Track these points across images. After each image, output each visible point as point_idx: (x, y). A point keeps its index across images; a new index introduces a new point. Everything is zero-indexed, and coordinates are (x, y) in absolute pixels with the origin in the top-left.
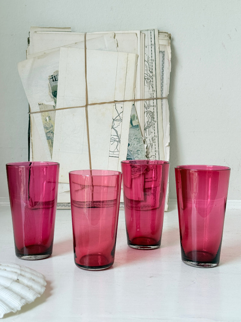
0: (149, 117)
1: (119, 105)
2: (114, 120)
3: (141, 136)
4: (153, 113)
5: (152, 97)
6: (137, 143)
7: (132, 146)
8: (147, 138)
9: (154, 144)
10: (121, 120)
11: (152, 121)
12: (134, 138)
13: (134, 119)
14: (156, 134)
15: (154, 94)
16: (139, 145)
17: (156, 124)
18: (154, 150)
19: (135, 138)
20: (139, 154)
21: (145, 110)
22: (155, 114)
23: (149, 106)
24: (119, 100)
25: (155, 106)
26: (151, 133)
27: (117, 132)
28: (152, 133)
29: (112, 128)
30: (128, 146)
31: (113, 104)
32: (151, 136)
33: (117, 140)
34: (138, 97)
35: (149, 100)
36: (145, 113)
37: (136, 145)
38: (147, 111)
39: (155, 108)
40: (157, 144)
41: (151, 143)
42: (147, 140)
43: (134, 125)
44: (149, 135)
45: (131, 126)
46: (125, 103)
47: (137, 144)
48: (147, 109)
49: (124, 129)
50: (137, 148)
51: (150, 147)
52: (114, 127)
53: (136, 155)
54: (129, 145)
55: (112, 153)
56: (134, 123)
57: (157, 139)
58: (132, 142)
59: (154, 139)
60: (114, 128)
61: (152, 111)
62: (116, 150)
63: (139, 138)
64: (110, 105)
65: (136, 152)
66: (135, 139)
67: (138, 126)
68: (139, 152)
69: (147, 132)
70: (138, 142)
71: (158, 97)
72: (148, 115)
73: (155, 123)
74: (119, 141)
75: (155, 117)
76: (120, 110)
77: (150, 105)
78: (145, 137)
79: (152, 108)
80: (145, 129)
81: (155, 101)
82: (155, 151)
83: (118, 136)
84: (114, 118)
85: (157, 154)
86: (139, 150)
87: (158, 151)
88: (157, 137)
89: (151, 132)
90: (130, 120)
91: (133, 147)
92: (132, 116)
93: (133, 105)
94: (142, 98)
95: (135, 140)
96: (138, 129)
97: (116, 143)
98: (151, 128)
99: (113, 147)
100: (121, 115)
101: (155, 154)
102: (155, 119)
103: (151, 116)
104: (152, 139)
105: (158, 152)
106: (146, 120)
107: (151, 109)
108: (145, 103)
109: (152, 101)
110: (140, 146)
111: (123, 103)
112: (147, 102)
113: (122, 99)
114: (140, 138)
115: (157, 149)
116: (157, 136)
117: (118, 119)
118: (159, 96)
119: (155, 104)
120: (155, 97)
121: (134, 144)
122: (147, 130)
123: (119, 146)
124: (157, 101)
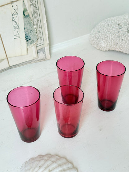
0: (33, 8)
1: (14, 4)
2: (13, 15)
3: (31, 21)
4: (35, 4)
7: (27, 29)
9: (38, 24)
10: (17, 14)
11: (36, 10)
13: (25, 11)
14: (39, 17)
16: (31, 27)
17: (38, 11)
18: (39, 28)
20: (32, 33)
21: (31, 3)
22: (37, 4)
24: (14, 1)
27: (16, 22)
28: (36, 17)
29: (13, 20)
32: (36, 19)
33: (17, 27)
36: (31, 6)
37: (29, 27)
39: (36, 1)
40: (40, 23)
42: (34, 22)
43: (26, 15)
45: (24, 16)
46: (18, 2)
49: (20, 19)
50: (30, 29)
51: (37, 26)
53: (30, 34)
54: (25, 28)
55: (16, 36)
57: (39, 20)
58: (26, 26)
61: (35, 3)
62: (18, 34)
63: (30, 23)
64: (8, 5)
65: (30, 32)
66: (28, 24)
67: (28, 16)
68: (32, 31)
69: (34, 17)
70: (30, 25)
72: (33, 6)
75: (37, 6)
80: (32, 16)
83: (17, 25)
84: (12, 14)
85: (41, 29)
90: (23, 12)
92: (23, 9)
93: (23, 2)
98: (36, 14)
99: (15, 33)
100: (17, 11)
102: (37, 8)
104: (37, 21)
106: (32, 10)
111: (16, 2)
115: (40, 26)
117: (15, 14)
121: (28, 27)
122: (34, 16)
123: (19, 31)
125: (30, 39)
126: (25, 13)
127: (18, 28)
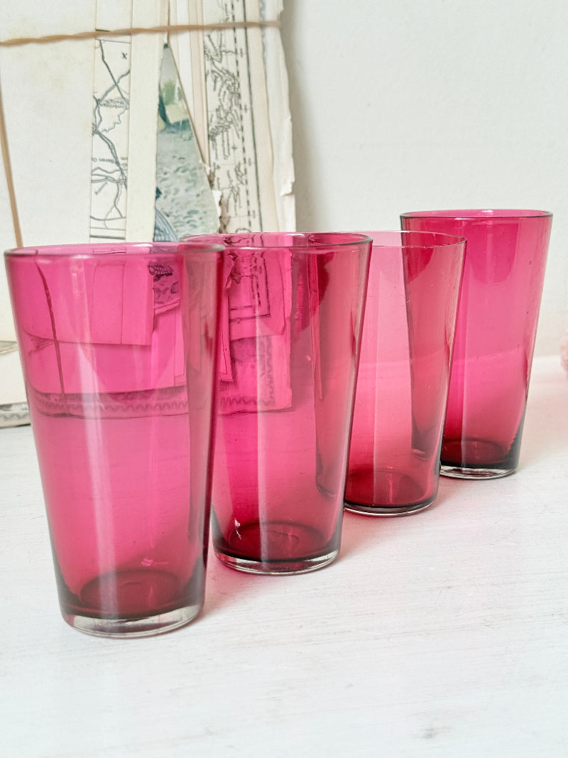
0: (222, 94)
1: (113, 48)
2: (98, 101)
3: (201, 161)
4: (235, 77)
5: (230, 20)
6: (187, 185)
7: (170, 197)
8: (218, 167)
9: (243, 188)
10: (125, 102)
11: (235, 107)
12: (175, 168)
13: (171, 99)
14: (250, 154)
15: (235, 6)
16: (193, 192)
17: (247, 116)
18: (243, 211)
19: (178, 170)
20: (195, 226)
21: (209, 66)
22: (243, 80)
23: (221, 52)
24: (111, 28)
25: (241, 52)
26: (231, 150)
27: (112, 147)
28: (234, 148)
29: (95, 132)
30: (157, 197)
31: (93, 42)
32: (231, 158)
33: (116, 176)
34: (181, 18)
35: (219, 28)
36: (210, 79)
37: (182, 193)
38: (214, 69)
39: (243, 61)
40: (252, 186)
41: (234, 184)
42: (218, 173)
43: (172, 118)
44: (226, 157)
45: (162, 124)
46: (137, 38)
47: (187, 190)
48: (216, 63)
50: (188, 203)
51: (232, 200)
52: (100, 129)
54: (158, 192)
55: (100, 224)
56: (174, 115)
57: (251, 170)
58: (167, 182)
59: (242, 169)
60: (100, 134)
61: (233, 70)
62: (114, 214)
63: (191, 167)
64: (80, 44)
65: (187, 220)
66: (179, 173)
67: (185, 125)
68: (195, 217)
69: (219, 148)
70: (188, 181)
71: (249, 19)
72: (219, 84)
73: (243, 112)
74: (123, 182)
75: (244, 90)
76: (118, 67)
77: (223, 49)
78: (212, 164)
79: (232, 58)
80: (211, 137)
81: (240, 32)
82: (249, 212)
83: (118, 163)
84: (98, 96)
85: (256, 222)
86: (195, 212)
87: (257, 213)
88: (253, 166)
89: (231, 145)
90: (157, 101)
91: (173, 200)
92: (162, 87)
93: (166, 46)
94: (193, 23)
95: (179, 177)
96: (186, 135)
97: (111, 188)
98: (232, 131)
100: (123, 84)
101: (250, 223)
102: (245, 100)
103: (228, 88)
104: (237, 170)
105: (257, 217)
106: (214, 103)
107: (228, 63)
108: (206, 39)
109: (229, 34)
110: (198, 195)
111: (127, 38)
112: (214, 35)
113: (125, 25)
114: (195, 169)
115: (254, 206)
116: (253, 160)
117: (113, 99)
118: (253, 16)
119: (241, 44)
120: (239, 18)
121: (177, 191)
122: (218, 138)
123: (122, 197)
124: (246, 32)
126: (168, 112)
127: (118, 182)
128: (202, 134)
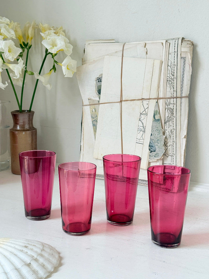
0: (169, 113)
1: (145, 102)
2: (141, 114)
4: (173, 110)
5: (173, 96)
6: (158, 134)
7: (154, 136)
8: (167, 130)
9: (172, 135)
10: (147, 114)
11: (172, 116)
12: (156, 129)
13: (156, 114)
14: (175, 127)
15: (174, 93)
16: (159, 135)
17: (175, 119)
18: (172, 141)
19: (156, 130)
20: (158, 143)
21: (166, 107)
22: (175, 110)
23: (170, 104)
24: (145, 98)
25: (175, 104)
26: (170, 126)
27: (143, 124)
28: (171, 126)
29: (140, 120)
30: (151, 136)
31: (141, 101)
32: (170, 128)
33: (143, 130)
34: (161, 95)
35: (170, 98)
36: (166, 110)
37: (157, 135)
38: (168, 107)
39: (175, 106)
40: (175, 135)
41: (170, 134)
42: (166, 131)
43: (156, 119)
44: (168, 128)
45: (154, 120)
46: (150, 100)
47: (158, 135)
48: (168, 106)
49: (149, 121)
50: (158, 138)
51: (169, 138)
52: (141, 120)
53: (157, 144)
54: (151, 135)
55: (138, 140)
56: (157, 117)
57: (175, 131)
58: (154, 133)
59: (172, 131)
61: (172, 108)
62: (142, 138)
63: (159, 130)
64: (138, 101)
65: (157, 141)
66: (156, 131)
67: (159, 120)
68: (159, 141)
69: (167, 125)
70: (158, 133)
71: (177, 96)
72: (169, 111)
73: (174, 118)
74: (144, 131)
75: (175, 113)
76: (146, 106)
78: (165, 129)
79: (172, 105)
80: (165, 123)
81: (175, 99)
82: (173, 141)
83: (144, 127)
84: (141, 112)
85: (175, 144)
86: (159, 140)
87: (175, 141)
88: (175, 130)
89: (170, 125)
90: (153, 114)
91: (154, 137)
92: (155, 111)
93: (157, 102)
94: (164, 97)
95: (156, 132)
96: (159, 122)
97: (142, 132)
98: (170, 122)
99: (139, 136)
100: (146, 110)
101: (173, 144)
102: (175, 115)
103: (170, 112)
104: (171, 131)
105: (175, 143)
106: (167, 115)
107: (171, 106)
108: (166, 101)
109: (172, 100)
110: (160, 136)
111: (148, 100)
112: (169, 100)
113: (148, 98)
114: (160, 130)
115: (175, 140)
116: (175, 129)
117: (144, 113)
118: (179, 95)
119: (175, 102)
120: (175, 96)
121: (155, 135)
122: (167, 123)
123: (144, 135)
124: (176, 99)
125: (155, 151)
126: (155, 117)
127: (143, 131)
128: (163, 122)
